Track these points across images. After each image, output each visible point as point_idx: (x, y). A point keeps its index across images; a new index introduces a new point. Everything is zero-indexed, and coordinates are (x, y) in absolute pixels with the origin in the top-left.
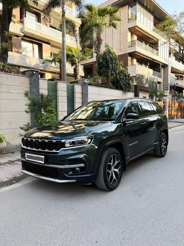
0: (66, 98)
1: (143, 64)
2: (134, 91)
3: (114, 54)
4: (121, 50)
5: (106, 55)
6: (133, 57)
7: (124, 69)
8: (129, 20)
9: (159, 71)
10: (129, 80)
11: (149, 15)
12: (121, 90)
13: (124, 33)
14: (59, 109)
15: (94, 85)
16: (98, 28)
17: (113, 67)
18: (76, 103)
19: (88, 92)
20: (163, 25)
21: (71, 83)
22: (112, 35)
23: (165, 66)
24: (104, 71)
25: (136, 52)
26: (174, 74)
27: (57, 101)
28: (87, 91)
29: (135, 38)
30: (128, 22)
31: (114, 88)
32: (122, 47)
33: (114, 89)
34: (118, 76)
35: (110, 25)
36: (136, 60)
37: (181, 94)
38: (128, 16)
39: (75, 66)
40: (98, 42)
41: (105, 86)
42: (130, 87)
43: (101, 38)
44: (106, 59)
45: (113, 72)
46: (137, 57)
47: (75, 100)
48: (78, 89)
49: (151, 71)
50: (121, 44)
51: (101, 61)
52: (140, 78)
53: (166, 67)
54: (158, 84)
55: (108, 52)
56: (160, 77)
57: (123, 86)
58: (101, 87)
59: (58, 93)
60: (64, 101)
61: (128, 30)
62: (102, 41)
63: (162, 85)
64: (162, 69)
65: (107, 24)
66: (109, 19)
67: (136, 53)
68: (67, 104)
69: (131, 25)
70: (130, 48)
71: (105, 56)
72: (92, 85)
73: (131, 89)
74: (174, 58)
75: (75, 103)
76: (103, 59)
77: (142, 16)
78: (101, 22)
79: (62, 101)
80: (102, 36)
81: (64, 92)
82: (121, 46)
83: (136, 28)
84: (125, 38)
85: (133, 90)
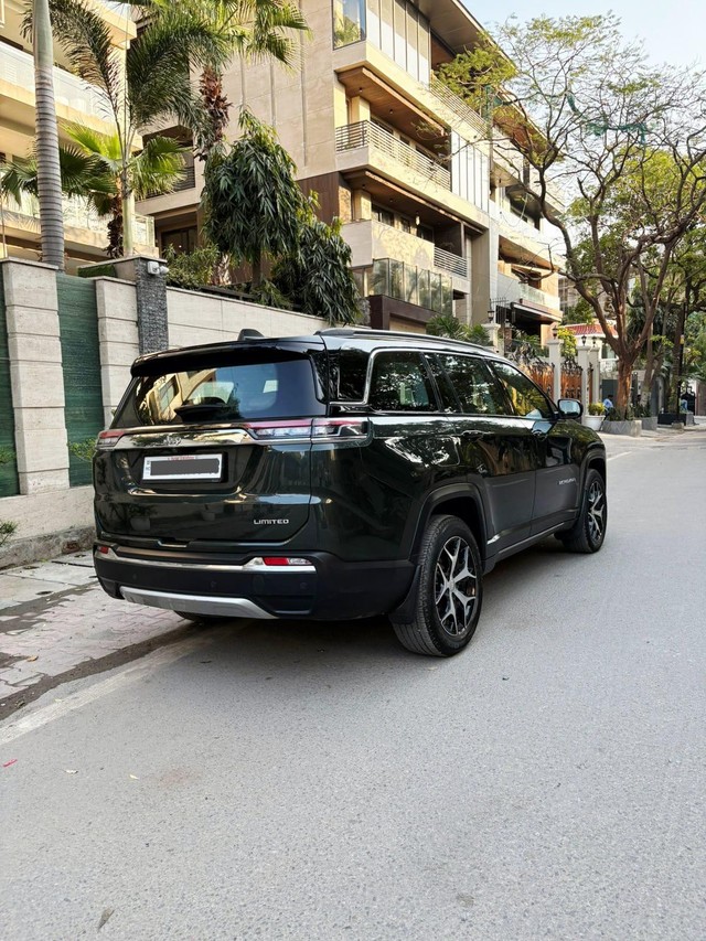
0: (56, 345)
1: (396, 222)
2: (369, 322)
3: (279, 158)
4: (309, 160)
5: (247, 159)
6: (358, 189)
7: (324, 225)
8: (336, 36)
9: (458, 251)
10: (346, 274)
11: (414, 24)
12: (315, 314)
13: (317, 89)
14: (19, 399)
15: (195, 288)
16: (207, 46)
17: (276, 214)
18: (110, 368)
19: (165, 316)
20: (468, 66)
21: (83, 273)
22: (270, 96)
23: (476, 232)
24: (238, 229)
25: (367, 168)
26: (508, 267)
27: (11, 358)
28: (164, 310)
29: (364, 112)
30: (334, 45)
31: (288, 304)
32: (311, 148)
33: (286, 308)
34: (301, 255)
35: (261, 42)
36: (369, 203)
37: (535, 337)
38: (333, 19)
39: (115, 213)
40: (211, 113)
41: (246, 295)
42: (352, 305)
43: (222, 96)
44: (245, 174)
45: (278, 234)
46: (372, 189)
47: (106, 354)
48: (116, 300)
49: (429, 247)
50: (308, 137)
51: (223, 185)
52: (386, 273)
53: (481, 235)
54: (454, 302)
55: (253, 145)
56: (460, 272)
57: (326, 299)
58: (230, 296)
59: (12, 317)
60: (47, 358)
61: (333, 77)
62: (229, 108)
63: (469, 305)
64: (468, 243)
65: (245, 40)
66: (254, 18)
67: (367, 173)
68: (65, 373)
69: (346, 60)
70: (346, 153)
71: (241, 160)
72: (188, 288)
73: (357, 311)
74: (507, 204)
75: (103, 370)
76: (234, 173)
77: (387, 29)
78: (219, 27)
79: (33, 355)
80: (228, 89)
81: (44, 314)
82: (308, 143)
83: (364, 71)
84: (325, 112)
85: (365, 320)
